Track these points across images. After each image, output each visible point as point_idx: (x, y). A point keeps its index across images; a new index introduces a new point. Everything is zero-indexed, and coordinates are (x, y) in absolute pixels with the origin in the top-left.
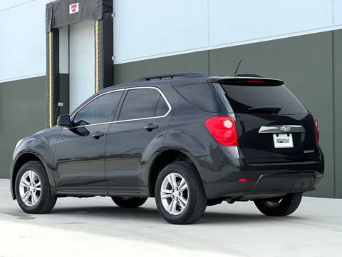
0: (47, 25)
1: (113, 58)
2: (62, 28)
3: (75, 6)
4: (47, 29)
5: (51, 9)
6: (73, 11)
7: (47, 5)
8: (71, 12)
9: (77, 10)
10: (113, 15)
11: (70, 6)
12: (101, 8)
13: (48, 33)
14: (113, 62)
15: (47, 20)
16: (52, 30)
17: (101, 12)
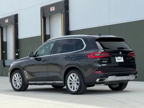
0: (41, 15)
1: (69, 28)
2: (47, 17)
3: (53, 8)
4: (41, 17)
5: (43, 10)
6: (52, 10)
7: (41, 8)
8: (51, 10)
9: (54, 9)
10: (69, 11)
11: (51, 8)
12: (64, 9)
13: (41, 19)
14: (69, 30)
15: (41, 14)
16: (43, 17)
17: (64, 10)
